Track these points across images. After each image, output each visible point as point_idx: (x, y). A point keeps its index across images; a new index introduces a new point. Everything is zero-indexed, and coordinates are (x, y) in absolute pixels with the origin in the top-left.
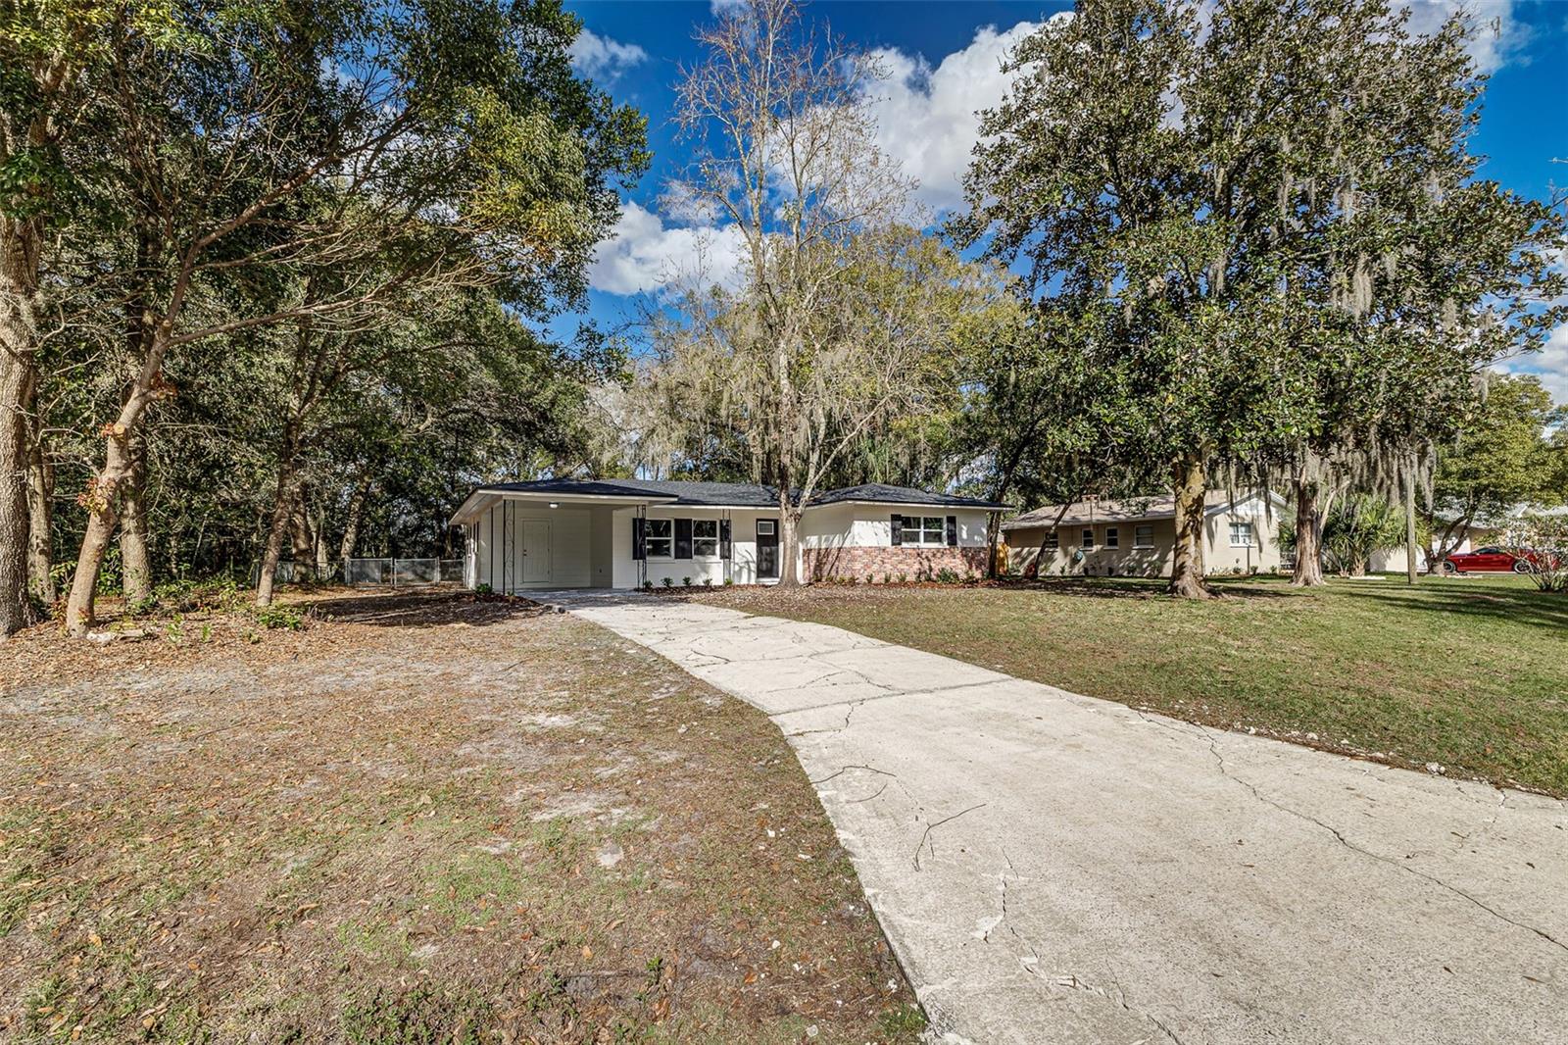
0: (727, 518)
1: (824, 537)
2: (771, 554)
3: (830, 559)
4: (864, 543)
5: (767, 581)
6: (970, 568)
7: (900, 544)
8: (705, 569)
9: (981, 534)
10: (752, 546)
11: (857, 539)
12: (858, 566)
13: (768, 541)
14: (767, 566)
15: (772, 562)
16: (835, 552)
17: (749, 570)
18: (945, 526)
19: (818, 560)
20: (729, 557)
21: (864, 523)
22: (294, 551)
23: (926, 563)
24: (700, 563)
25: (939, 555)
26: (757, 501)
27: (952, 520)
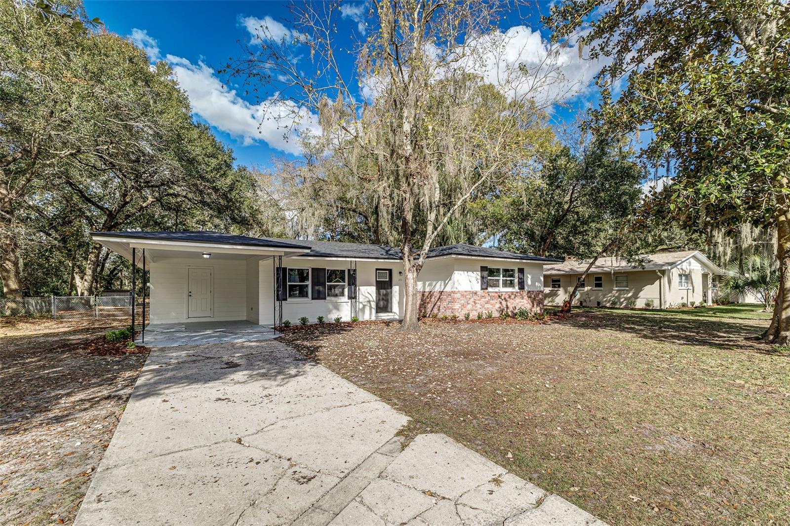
0: (353, 268)
1: (427, 283)
2: (386, 295)
3: (433, 300)
4: (462, 288)
5: (384, 316)
6: (533, 306)
7: (487, 289)
8: (337, 307)
9: (539, 281)
10: (372, 290)
11: (456, 284)
12: (457, 306)
13: (384, 286)
14: (383, 305)
15: (387, 301)
16: (437, 295)
17: (371, 308)
18: (516, 275)
19: (422, 300)
20: (355, 298)
21: (462, 273)
22: (5, 290)
23: (504, 303)
24: (332, 302)
25: (513, 297)
26: (377, 255)
27: (521, 271)
